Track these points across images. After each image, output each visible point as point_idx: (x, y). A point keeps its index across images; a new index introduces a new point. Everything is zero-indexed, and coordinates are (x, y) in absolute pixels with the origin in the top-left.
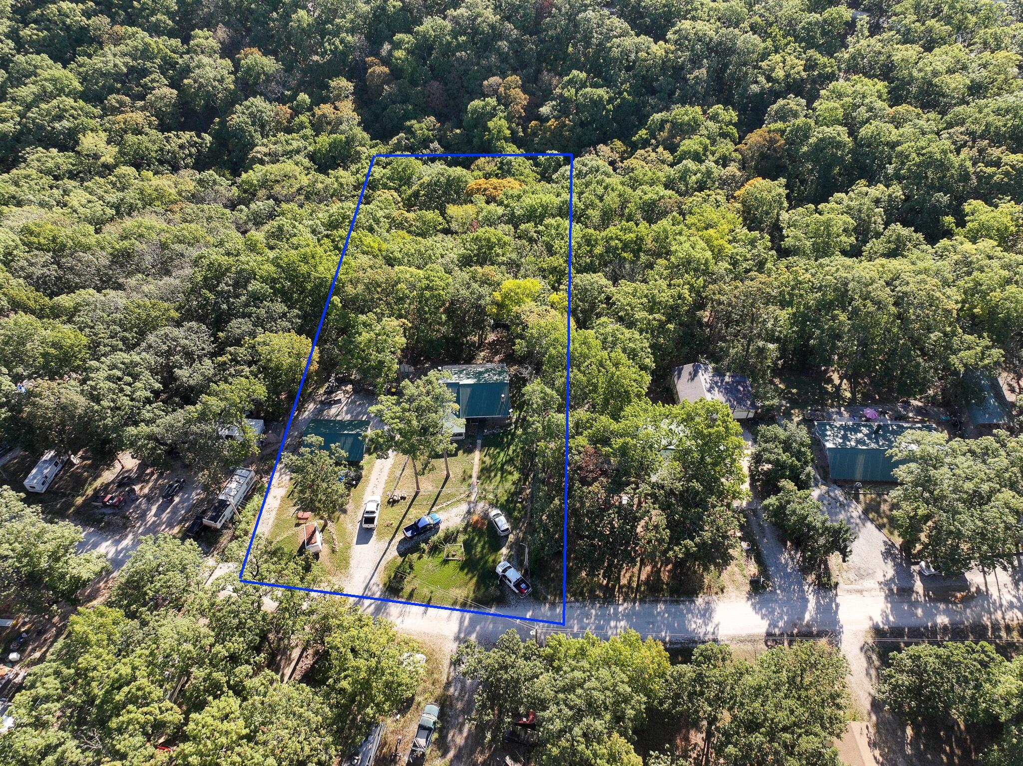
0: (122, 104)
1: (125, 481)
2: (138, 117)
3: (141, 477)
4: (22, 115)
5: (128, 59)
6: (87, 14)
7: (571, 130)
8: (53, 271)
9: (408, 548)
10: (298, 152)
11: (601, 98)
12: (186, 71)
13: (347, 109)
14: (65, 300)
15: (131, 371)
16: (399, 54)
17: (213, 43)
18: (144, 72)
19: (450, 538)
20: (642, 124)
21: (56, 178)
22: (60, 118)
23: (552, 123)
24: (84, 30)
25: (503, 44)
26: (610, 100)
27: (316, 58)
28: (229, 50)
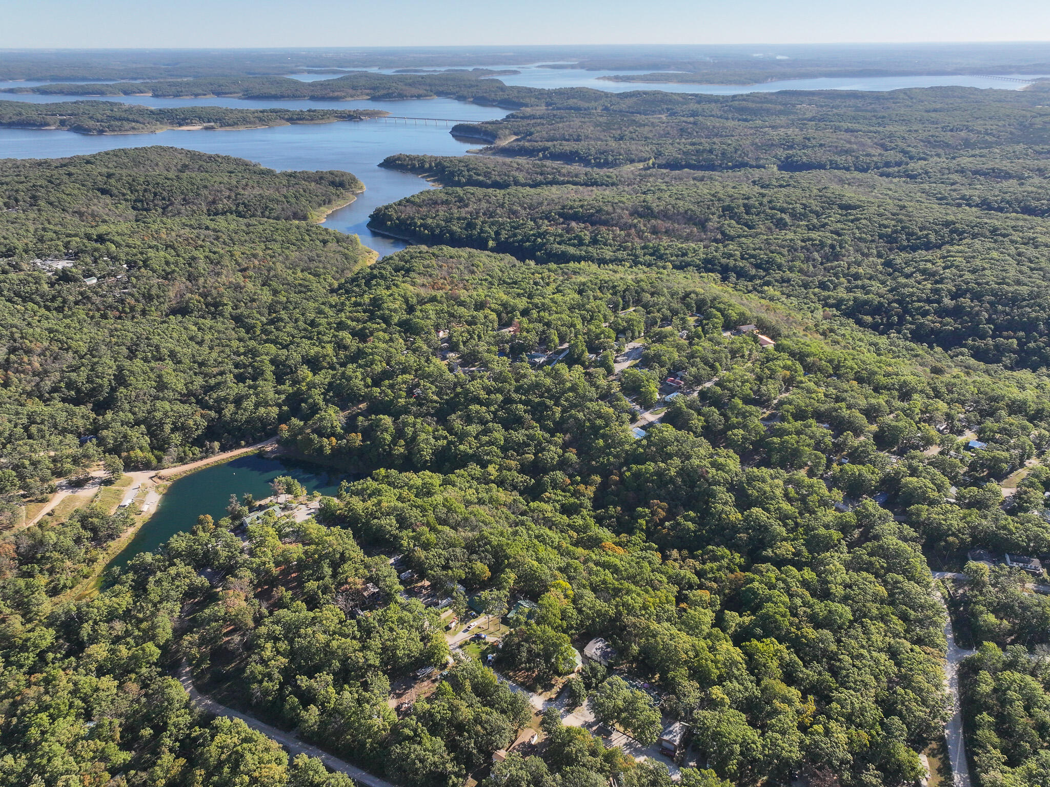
0: (512, 455)
1: (423, 587)
2: (513, 463)
3: (426, 589)
4: (478, 448)
5: (525, 438)
6: (525, 411)
7: (672, 537)
8: (444, 516)
9: (473, 640)
10: (557, 501)
11: (689, 529)
12: (544, 449)
13: (590, 491)
14: (440, 527)
15: (439, 556)
16: (628, 474)
17: (560, 441)
18: (529, 445)
19: (485, 644)
20: (702, 548)
21: (473, 479)
22: (488, 454)
23: (665, 531)
24: (521, 417)
25: (671, 487)
26: (694, 532)
27: (594, 463)
28: (565, 446)
